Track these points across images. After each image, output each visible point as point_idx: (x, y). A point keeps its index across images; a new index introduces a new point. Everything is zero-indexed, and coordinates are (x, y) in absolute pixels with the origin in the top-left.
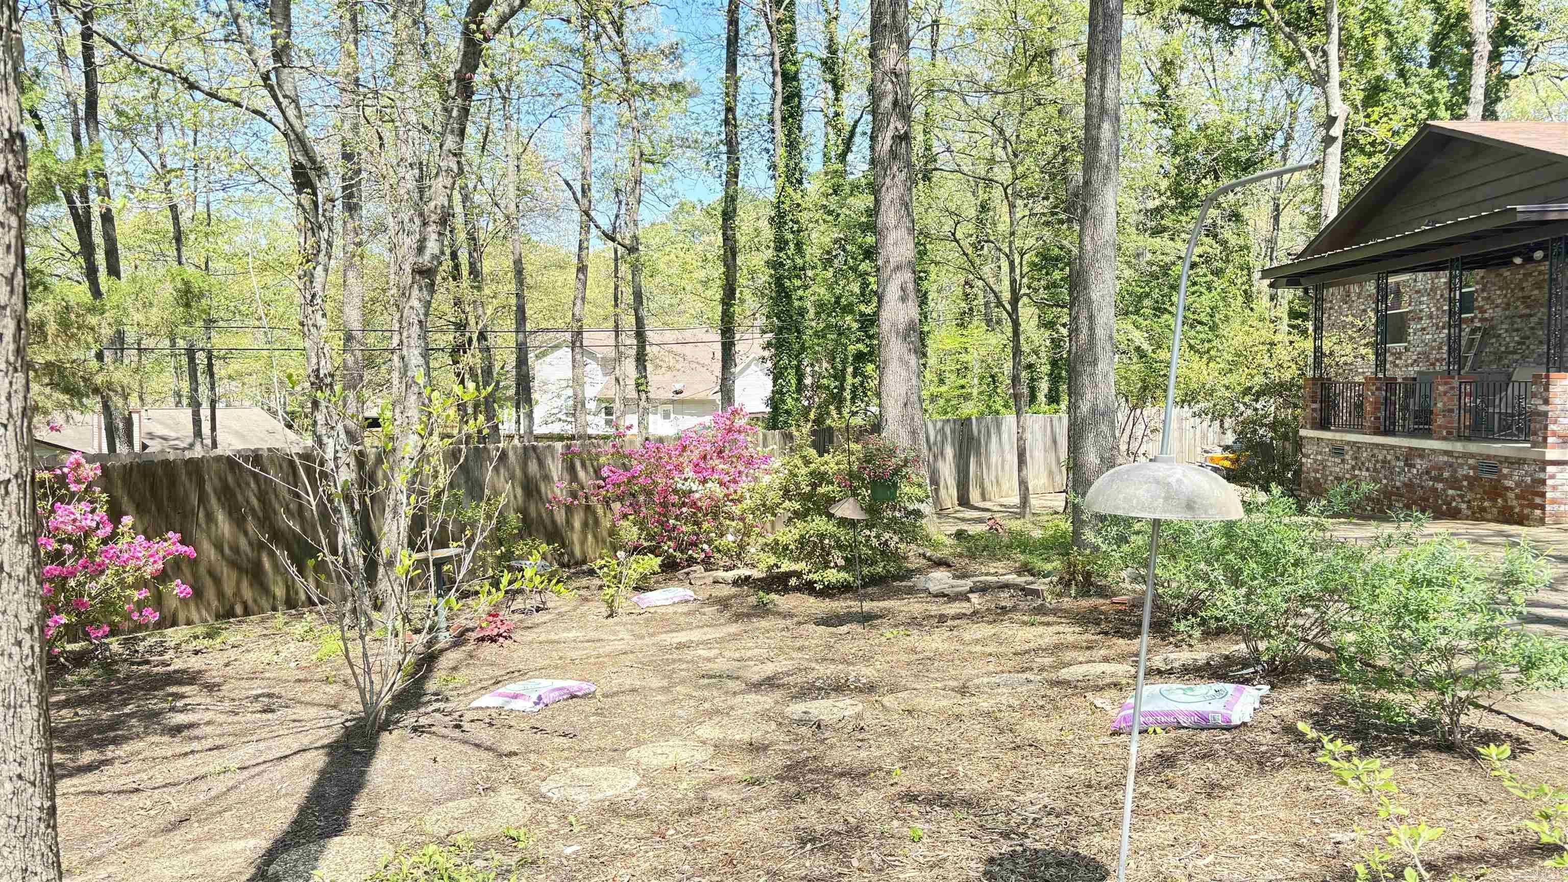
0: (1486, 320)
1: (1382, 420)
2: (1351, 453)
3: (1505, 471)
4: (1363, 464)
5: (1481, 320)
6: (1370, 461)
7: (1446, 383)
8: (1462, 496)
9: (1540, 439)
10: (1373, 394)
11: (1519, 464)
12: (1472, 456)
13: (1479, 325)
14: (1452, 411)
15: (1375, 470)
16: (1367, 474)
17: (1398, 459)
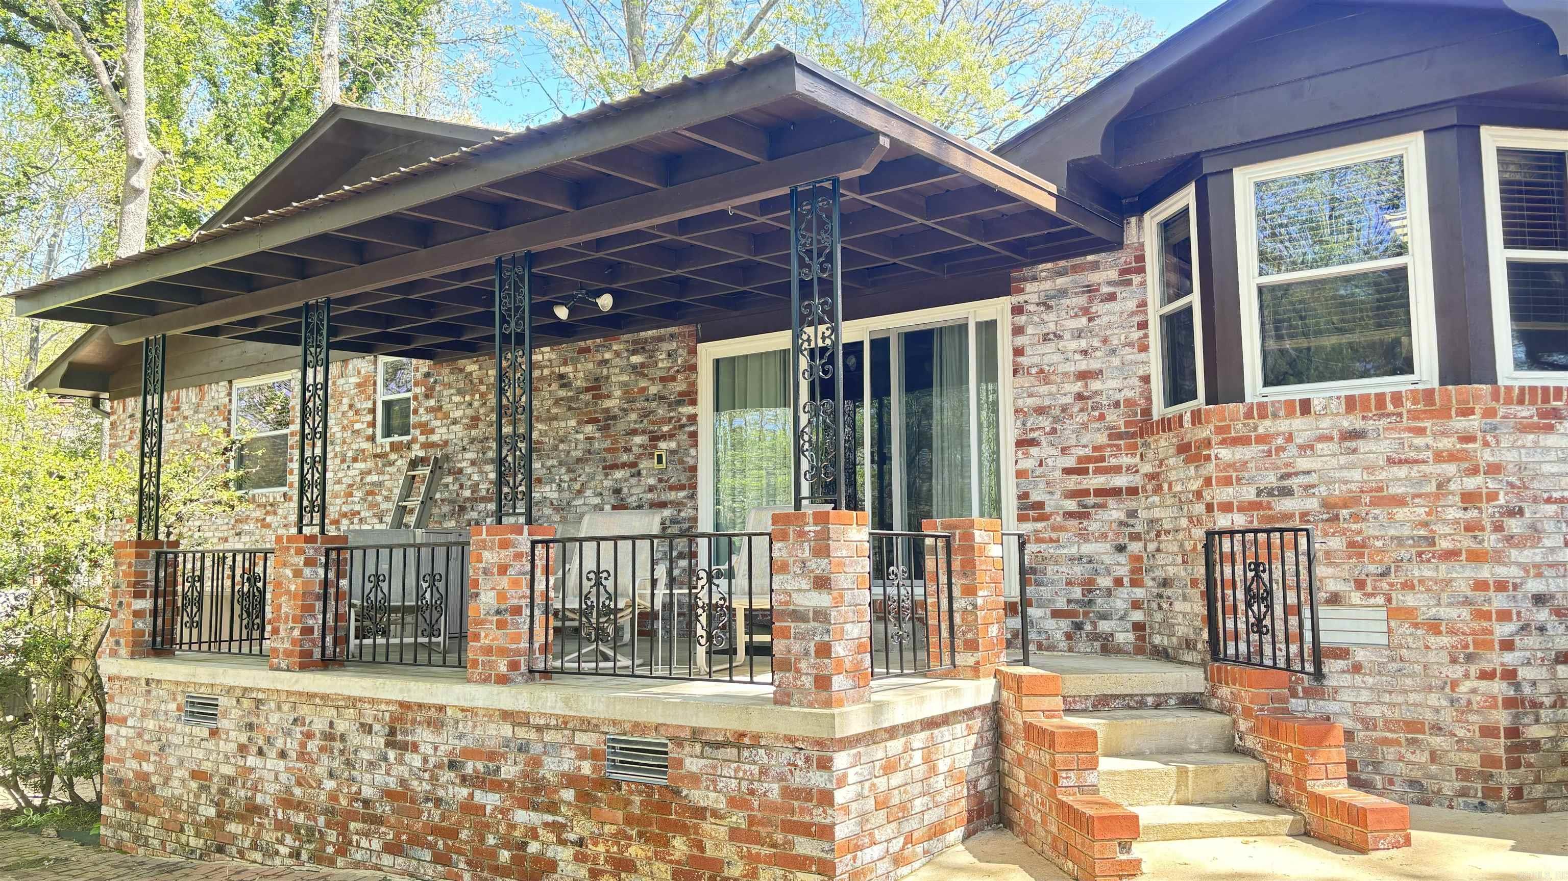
0: (433, 445)
1: (317, 633)
2: (235, 713)
3: (693, 765)
4: (269, 740)
5: (425, 446)
6: (288, 733)
7: (504, 545)
8: (557, 828)
9: (807, 681)
10: (298, 573)
11: (739, 747)
12: (588, 725)
13: (421, 454)
14: (517, 610)
15: (303, 756)
16: (281, 765)
17: (367, 729)
